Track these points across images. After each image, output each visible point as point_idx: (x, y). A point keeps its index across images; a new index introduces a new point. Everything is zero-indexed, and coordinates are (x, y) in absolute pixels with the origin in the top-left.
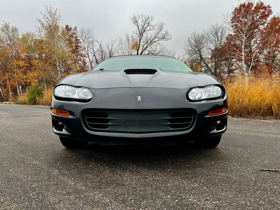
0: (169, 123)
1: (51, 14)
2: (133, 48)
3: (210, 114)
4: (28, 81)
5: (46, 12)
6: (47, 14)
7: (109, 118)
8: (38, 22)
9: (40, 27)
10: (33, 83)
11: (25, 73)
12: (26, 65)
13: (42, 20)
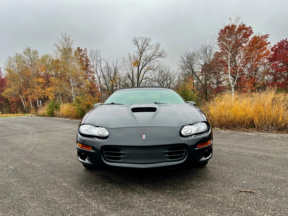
0: (167, 156)
1: (66, 40)
2: (135, 65)
3: (199, 146)
4: (46, 95)
6: (62, 39)
7: (121, 152)
8: (55, 47)
9: (57, 50)
10: (50, 97)
11: (43, 88)
12: (44, 81)
13: (59, 45)
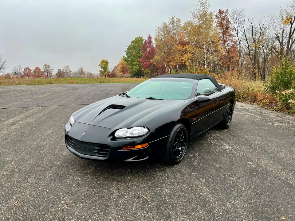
0: (96, 151)
3: (125, 149)
4: (184, 62)
5: (198, 4)
7: (72, 141)
10: (187, 63)
12: (183, 49)
13: (195, 11)
